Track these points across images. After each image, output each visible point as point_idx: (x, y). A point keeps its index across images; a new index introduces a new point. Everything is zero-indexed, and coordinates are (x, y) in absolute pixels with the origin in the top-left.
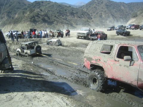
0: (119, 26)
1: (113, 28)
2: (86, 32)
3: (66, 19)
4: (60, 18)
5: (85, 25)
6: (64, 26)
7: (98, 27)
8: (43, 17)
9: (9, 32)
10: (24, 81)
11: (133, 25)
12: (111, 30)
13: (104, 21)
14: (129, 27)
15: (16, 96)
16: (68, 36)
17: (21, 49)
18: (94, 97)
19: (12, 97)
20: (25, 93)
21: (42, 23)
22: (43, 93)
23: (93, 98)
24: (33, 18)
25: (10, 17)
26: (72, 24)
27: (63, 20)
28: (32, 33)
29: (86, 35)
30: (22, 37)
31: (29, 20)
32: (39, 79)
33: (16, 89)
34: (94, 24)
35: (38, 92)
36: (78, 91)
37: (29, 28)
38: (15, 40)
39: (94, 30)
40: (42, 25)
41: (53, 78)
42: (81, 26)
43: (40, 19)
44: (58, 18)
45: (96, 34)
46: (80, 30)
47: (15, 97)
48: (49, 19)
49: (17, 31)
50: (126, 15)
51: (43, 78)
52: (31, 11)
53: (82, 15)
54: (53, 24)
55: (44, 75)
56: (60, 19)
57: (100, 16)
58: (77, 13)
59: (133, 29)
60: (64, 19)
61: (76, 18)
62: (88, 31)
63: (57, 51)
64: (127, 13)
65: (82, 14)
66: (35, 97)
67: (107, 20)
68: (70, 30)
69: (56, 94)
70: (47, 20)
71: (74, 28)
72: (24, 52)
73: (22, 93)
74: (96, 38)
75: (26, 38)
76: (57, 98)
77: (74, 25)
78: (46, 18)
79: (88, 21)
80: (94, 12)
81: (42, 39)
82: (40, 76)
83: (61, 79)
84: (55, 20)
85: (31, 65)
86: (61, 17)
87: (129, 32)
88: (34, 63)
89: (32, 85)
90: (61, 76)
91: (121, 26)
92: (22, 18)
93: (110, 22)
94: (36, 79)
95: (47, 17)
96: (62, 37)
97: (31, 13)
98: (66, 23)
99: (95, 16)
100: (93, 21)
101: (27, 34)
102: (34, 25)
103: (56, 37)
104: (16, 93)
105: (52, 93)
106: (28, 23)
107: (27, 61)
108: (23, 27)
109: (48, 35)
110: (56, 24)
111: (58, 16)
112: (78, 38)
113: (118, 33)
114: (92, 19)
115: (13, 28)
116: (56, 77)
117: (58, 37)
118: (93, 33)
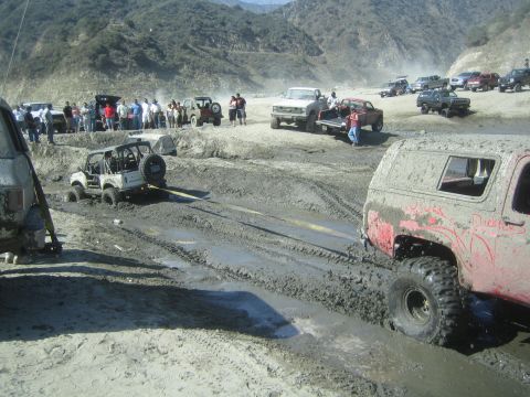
0: (423, 79)
1: (400, 88)
2: (304, 104)
3: (226, 54)
4: (202, 53)
5: (297, 76)
6: (216, 82)
7: (346, 84)
8: (136, 50)
10: (99, 290)
11: (476, 75)
12: (393, 94)
13: (364, 61)
14: (460, 82)
15: (80, 345)
16: (237, 119)
17: (86, 174)
19: (68, 352)
20: (111, 334)
21: (135, 73)
22: (178, 332)
24: (101, 56)
26: (249, 74)
27: (213, 60)
28: (102, 111)
29: (304, 115)
31: (87, 61)
32: (150, 284)
33: (75, 323)
34: (332, 72)
35: (158, 331)
36: (298, 323)
40: (136, 78)
41: (202, 277)
42: (279, 80)
43: (127, 58)
44: (196, 54)
45: (344, 111)
46: (285, 97)
47: (78, 351)
48: (163, 57)
49: (50, 107)
50: (446, 36)
51: (166, 278)
52: (95, 29)
53: (285, 41)
54: (179, 74)
55: (165, 267)
56: (202, 57)
57: (350, 43)
58: (265, 32)
59: (474, 90)
60: (217, 56)
61: (262, 51)
62: (312, 101)
63: (202, 178)
65: (284, 37)
66: (152, 348)
67: (377, 56)
69: (225, 334)
70: (153, 62)
71: (254, 91)
72: (98, 183)
73: (101, 336)
74: (344, 124)
76: (233, 349)
77: (254, 79)
78: (150, 54)
79: (305, 62)
80: (329, 30)
82: (152, 272)
83: (229, 279)
84: (182, 60)
85: (113, 231)
86: (206, 47)
87: (466, 103)
88: (121, 222)
89: (130, 305)
90: (227, 269)
91: (431, 78)
92: (58, 55)
93: (389, 62)
94: (142, 282)
95: (153, 50)
96: (217, 123)
97: (93, 37)
98: (225, 72)
99: (332, 41)
100: (325, 63)
101: (84, 114)
102: (106, 79)
103: (194, 125)
104: (78, 335)
105: (210, 332)
106: (82, 74)
109: (163, 118)
110: (187, 76)
111: (195, 45)
112: (277, 125)
113: (426, 106)
114: (320, 52)
116: (212, 273)
117: (200, 123)
118: (331, 107)
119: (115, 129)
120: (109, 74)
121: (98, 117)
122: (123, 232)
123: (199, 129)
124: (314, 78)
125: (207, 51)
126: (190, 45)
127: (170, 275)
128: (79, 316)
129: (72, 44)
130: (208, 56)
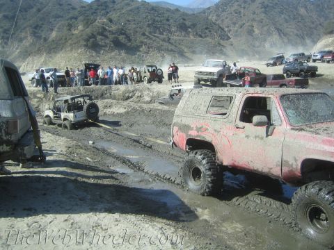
0: (294, 55)
1: (279, 60)
2: (215, 70)
3: (170, 39)
4: (154, 38)
5: (213, 53)
6: (163, 57)
7: (245, 58)
8: (113, 36)
9: (37, 71)
11: (329, 53)
12: (274, 64)
13: (257, 43)
14: (319, 57)
15: (50, 222)
16: (173, 80)
18: (239, 226)
19: (42, 226)
20: (73, 216)
21: (112, 50)
22: (117, 216)
23: (236, 227)
24: (92, 40)
25: (39, 37)
26: (184, 52)
27: (161, 42)
28: (89, 73)
29: (216, 77)
30: (67, 83)
31: (83, 43)
32: (105, 183)
33: (51, 207)
34: (236, 50)
35: (103, 215)
36: (199, 211)
37: (84, 62)
38: (51, 89)
39: (235, 65)
40: (113, 54)
41: (139, 179)
42: (203, 55)
43: (107, 41)
44: (150, 39)
45: (241, 75)
46: (203, 65)
47: (49, 226)
48: (130, 40)
49: (56, 70)
50: (310, 28)
51: (116, 179)
52: (88, 23)
53: (207, 31)
54: (140, 51)
55: (116, 172)
56: (154, 41)
57: (248, 32)
58: (194, 25)
59: (328, 62)
60: (164, 40)
61: (192, 37)
62: (220, 68)
63: (148, 116)
64: (313, 23)
65: (206, 28)
66: (98, 226)
67: (265, 40)
68: (178, 65)
69: (147, 218)
70: (124, 44)
71: (187, 62)
73: (66, 216)
74: (241, 83)
75: (76, 84)
76: (150, 228)
77: (187, 55)
78: (122, 38)
79: (220, 44)
80: (234, 24)
81: (114, 87)
82: (108, 175)
83: (158, 181)
84: (142, 42)
85: (86, 148)
86: (156, 35)
88: (93, 143)
89: (89, 197)
90: (157, 175)
91: (300, 55)
92: (66, 39)
93: (273, 45)
94: (100, 182)
95: (124, 36)
96: (160, 81)
97: (87, 28)
98: (168, 50)
99: (237, 31)
100: (232, 45)
101: (78, 75)
102: (94, 54)
103: (145, 83)
104: (51, 215)
105: (138, 216)
106: (79, 51)
107: (78, 140)
108: (69, 61)
109: (126, 78)
110: (145, 53)
111: (150, 33)
112: (198, 83)
114: (229, 38)
115: (45, 63)
116: (147, 177)
117: (149, 82)
118: (233, 72)
119: (97, 85)
120: (96, 51)
121: (86, 77)
122: (93, 149)
123: (148, 85)
124: (225, 54)
125: (157, 37)
126: (147, 33)
127: (119, 178)
128: (54, 203)
129: (74, 32)
130: (158, 40)
